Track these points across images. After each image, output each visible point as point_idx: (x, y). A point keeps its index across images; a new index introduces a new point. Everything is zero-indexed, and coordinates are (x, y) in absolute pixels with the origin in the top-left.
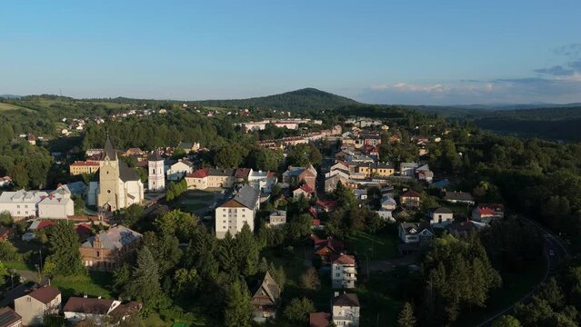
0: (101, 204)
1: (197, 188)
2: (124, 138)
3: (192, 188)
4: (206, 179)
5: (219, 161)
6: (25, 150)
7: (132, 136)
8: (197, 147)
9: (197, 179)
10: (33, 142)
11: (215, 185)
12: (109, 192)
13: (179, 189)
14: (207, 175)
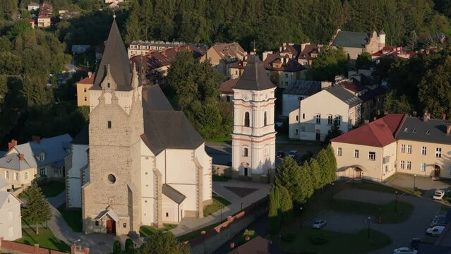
0: (90, 212)
1: (365, 174)
2: (213, 16)
3: (351, 173)
4: (391, 149)
5: (434, 94)
6: (19, 40)
7: (230, 13)
8: (378, 43)
9: (365, 150)
10: (46, 22)
11: (417, 170)
12: (113, 179)
13: (309, 179)
14: (396, 136)
